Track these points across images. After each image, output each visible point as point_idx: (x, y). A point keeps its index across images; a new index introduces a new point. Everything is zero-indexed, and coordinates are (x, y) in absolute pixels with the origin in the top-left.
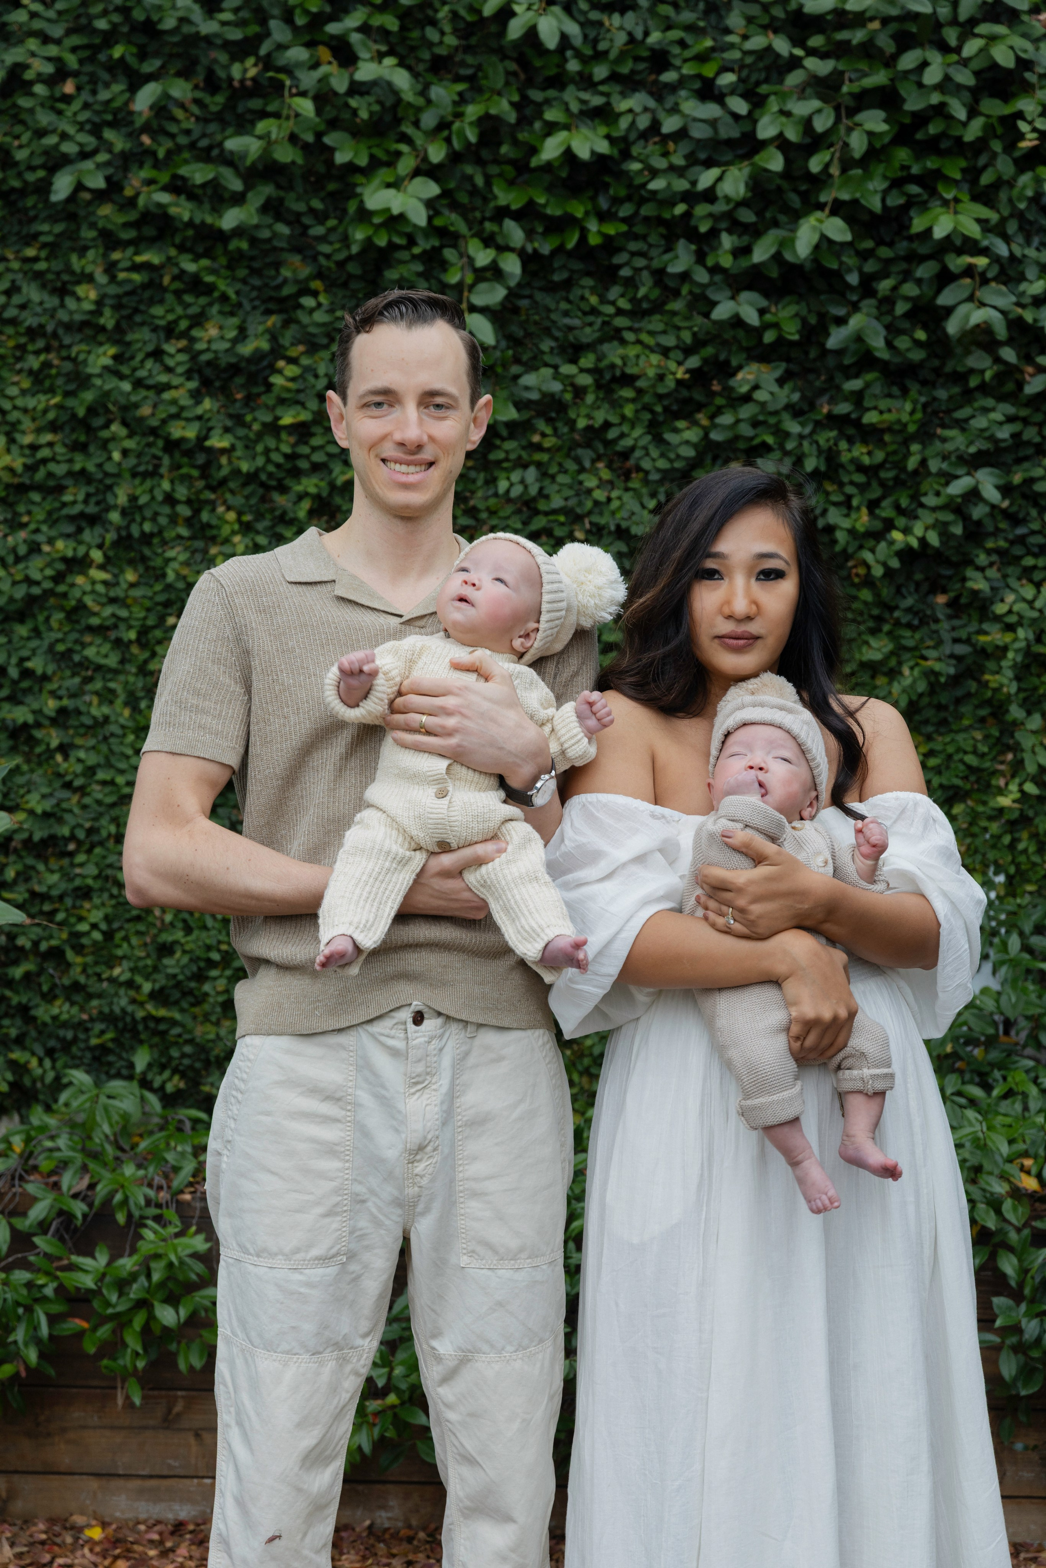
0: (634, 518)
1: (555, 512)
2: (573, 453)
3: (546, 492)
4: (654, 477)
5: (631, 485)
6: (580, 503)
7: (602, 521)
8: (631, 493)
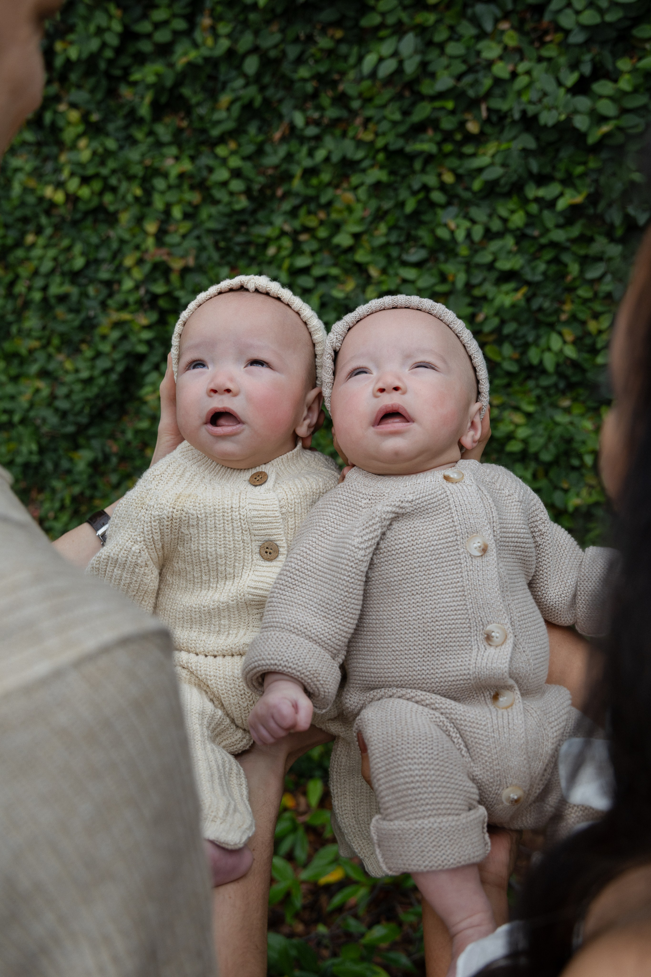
0: (546, 100)
1: (441, 96)
2: (469, 12)
3: (431, 68)
4: (577, 38)
5: (546, 53)
6: (476, 83)
7: (504, 106)
8: (544, 65)
